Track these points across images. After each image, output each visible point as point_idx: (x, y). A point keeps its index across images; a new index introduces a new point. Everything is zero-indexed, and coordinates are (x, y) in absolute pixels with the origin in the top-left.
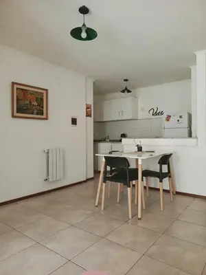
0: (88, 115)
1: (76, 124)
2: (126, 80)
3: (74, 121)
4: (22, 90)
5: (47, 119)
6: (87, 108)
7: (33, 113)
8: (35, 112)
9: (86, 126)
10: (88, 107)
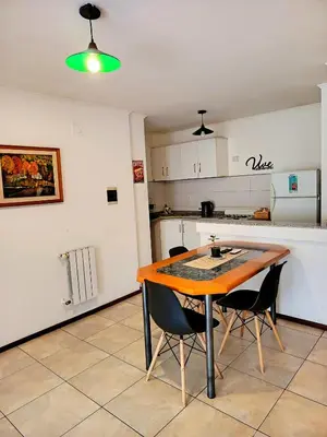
0: (138, 179)
1: (116, 200)
2: (202, 112)
3: (112, 196)
4: (11, 155)
5: (61, 200)
6: (135, 168)
7: (34, 194)
8: (40, 190)
9: (136, 199)
10: (137, 166)
